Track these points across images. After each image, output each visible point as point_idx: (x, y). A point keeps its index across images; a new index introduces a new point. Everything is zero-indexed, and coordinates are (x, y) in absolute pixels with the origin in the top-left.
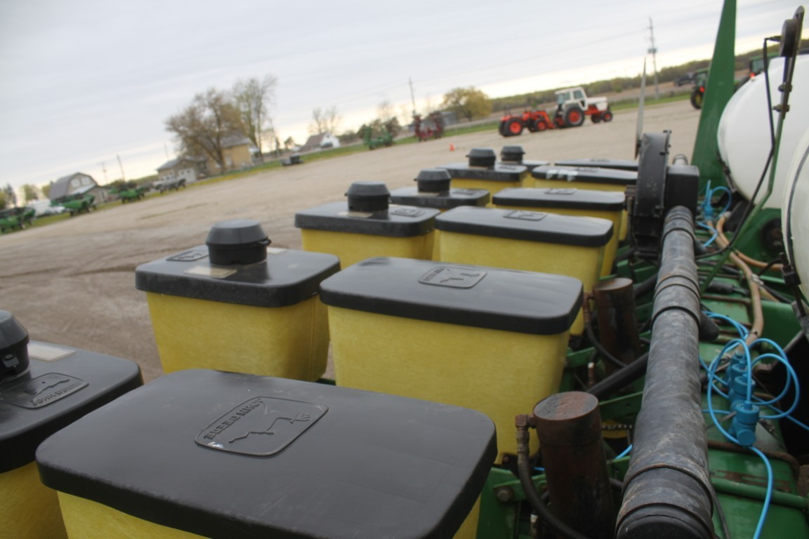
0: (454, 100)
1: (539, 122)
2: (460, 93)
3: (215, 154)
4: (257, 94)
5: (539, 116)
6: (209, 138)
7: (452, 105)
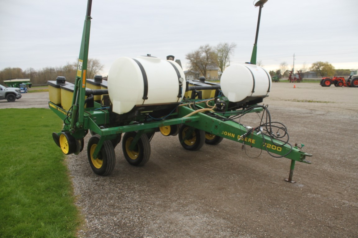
0: (317, 67)
1: (340, 82)
2: (321, 64)
3: (203, 72)
4: (227, 50)
5: (340, 80)
6: (202, 64)
7: (315, 70)
